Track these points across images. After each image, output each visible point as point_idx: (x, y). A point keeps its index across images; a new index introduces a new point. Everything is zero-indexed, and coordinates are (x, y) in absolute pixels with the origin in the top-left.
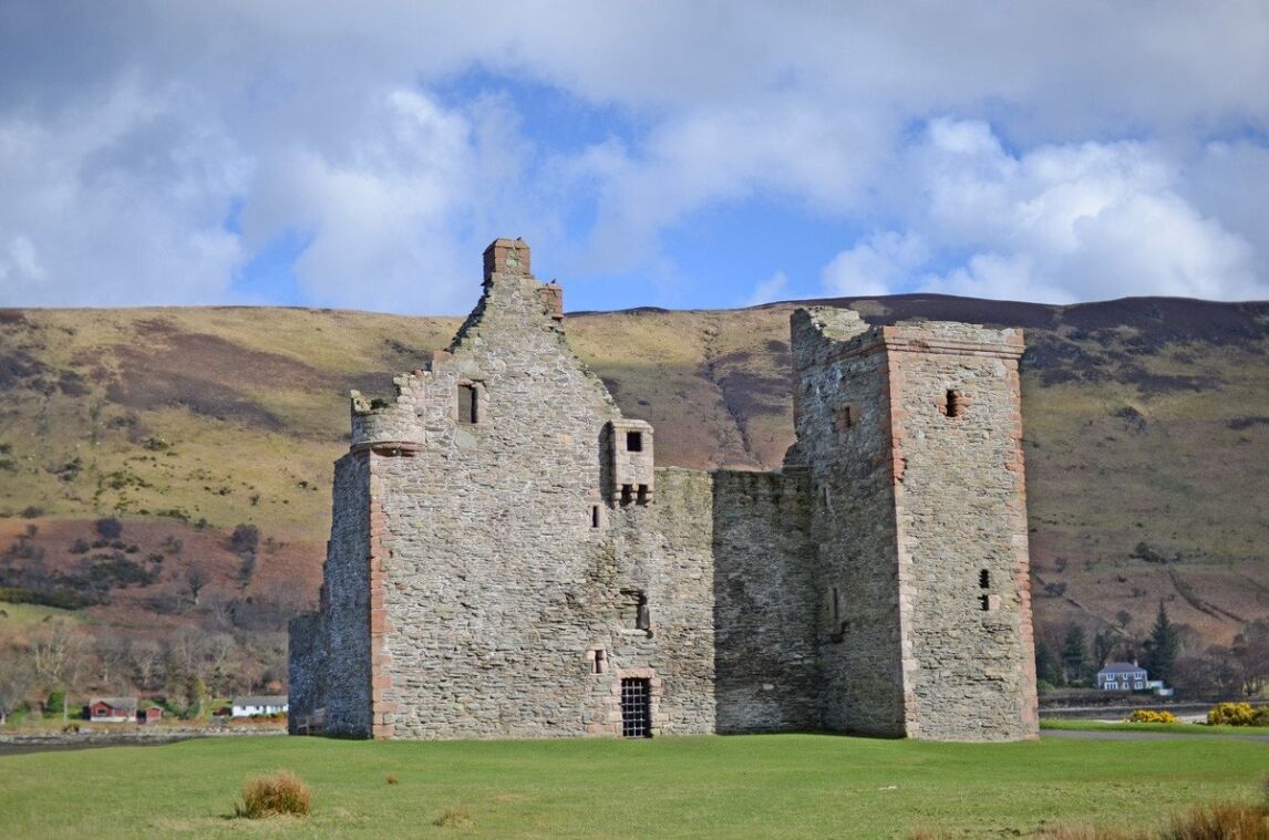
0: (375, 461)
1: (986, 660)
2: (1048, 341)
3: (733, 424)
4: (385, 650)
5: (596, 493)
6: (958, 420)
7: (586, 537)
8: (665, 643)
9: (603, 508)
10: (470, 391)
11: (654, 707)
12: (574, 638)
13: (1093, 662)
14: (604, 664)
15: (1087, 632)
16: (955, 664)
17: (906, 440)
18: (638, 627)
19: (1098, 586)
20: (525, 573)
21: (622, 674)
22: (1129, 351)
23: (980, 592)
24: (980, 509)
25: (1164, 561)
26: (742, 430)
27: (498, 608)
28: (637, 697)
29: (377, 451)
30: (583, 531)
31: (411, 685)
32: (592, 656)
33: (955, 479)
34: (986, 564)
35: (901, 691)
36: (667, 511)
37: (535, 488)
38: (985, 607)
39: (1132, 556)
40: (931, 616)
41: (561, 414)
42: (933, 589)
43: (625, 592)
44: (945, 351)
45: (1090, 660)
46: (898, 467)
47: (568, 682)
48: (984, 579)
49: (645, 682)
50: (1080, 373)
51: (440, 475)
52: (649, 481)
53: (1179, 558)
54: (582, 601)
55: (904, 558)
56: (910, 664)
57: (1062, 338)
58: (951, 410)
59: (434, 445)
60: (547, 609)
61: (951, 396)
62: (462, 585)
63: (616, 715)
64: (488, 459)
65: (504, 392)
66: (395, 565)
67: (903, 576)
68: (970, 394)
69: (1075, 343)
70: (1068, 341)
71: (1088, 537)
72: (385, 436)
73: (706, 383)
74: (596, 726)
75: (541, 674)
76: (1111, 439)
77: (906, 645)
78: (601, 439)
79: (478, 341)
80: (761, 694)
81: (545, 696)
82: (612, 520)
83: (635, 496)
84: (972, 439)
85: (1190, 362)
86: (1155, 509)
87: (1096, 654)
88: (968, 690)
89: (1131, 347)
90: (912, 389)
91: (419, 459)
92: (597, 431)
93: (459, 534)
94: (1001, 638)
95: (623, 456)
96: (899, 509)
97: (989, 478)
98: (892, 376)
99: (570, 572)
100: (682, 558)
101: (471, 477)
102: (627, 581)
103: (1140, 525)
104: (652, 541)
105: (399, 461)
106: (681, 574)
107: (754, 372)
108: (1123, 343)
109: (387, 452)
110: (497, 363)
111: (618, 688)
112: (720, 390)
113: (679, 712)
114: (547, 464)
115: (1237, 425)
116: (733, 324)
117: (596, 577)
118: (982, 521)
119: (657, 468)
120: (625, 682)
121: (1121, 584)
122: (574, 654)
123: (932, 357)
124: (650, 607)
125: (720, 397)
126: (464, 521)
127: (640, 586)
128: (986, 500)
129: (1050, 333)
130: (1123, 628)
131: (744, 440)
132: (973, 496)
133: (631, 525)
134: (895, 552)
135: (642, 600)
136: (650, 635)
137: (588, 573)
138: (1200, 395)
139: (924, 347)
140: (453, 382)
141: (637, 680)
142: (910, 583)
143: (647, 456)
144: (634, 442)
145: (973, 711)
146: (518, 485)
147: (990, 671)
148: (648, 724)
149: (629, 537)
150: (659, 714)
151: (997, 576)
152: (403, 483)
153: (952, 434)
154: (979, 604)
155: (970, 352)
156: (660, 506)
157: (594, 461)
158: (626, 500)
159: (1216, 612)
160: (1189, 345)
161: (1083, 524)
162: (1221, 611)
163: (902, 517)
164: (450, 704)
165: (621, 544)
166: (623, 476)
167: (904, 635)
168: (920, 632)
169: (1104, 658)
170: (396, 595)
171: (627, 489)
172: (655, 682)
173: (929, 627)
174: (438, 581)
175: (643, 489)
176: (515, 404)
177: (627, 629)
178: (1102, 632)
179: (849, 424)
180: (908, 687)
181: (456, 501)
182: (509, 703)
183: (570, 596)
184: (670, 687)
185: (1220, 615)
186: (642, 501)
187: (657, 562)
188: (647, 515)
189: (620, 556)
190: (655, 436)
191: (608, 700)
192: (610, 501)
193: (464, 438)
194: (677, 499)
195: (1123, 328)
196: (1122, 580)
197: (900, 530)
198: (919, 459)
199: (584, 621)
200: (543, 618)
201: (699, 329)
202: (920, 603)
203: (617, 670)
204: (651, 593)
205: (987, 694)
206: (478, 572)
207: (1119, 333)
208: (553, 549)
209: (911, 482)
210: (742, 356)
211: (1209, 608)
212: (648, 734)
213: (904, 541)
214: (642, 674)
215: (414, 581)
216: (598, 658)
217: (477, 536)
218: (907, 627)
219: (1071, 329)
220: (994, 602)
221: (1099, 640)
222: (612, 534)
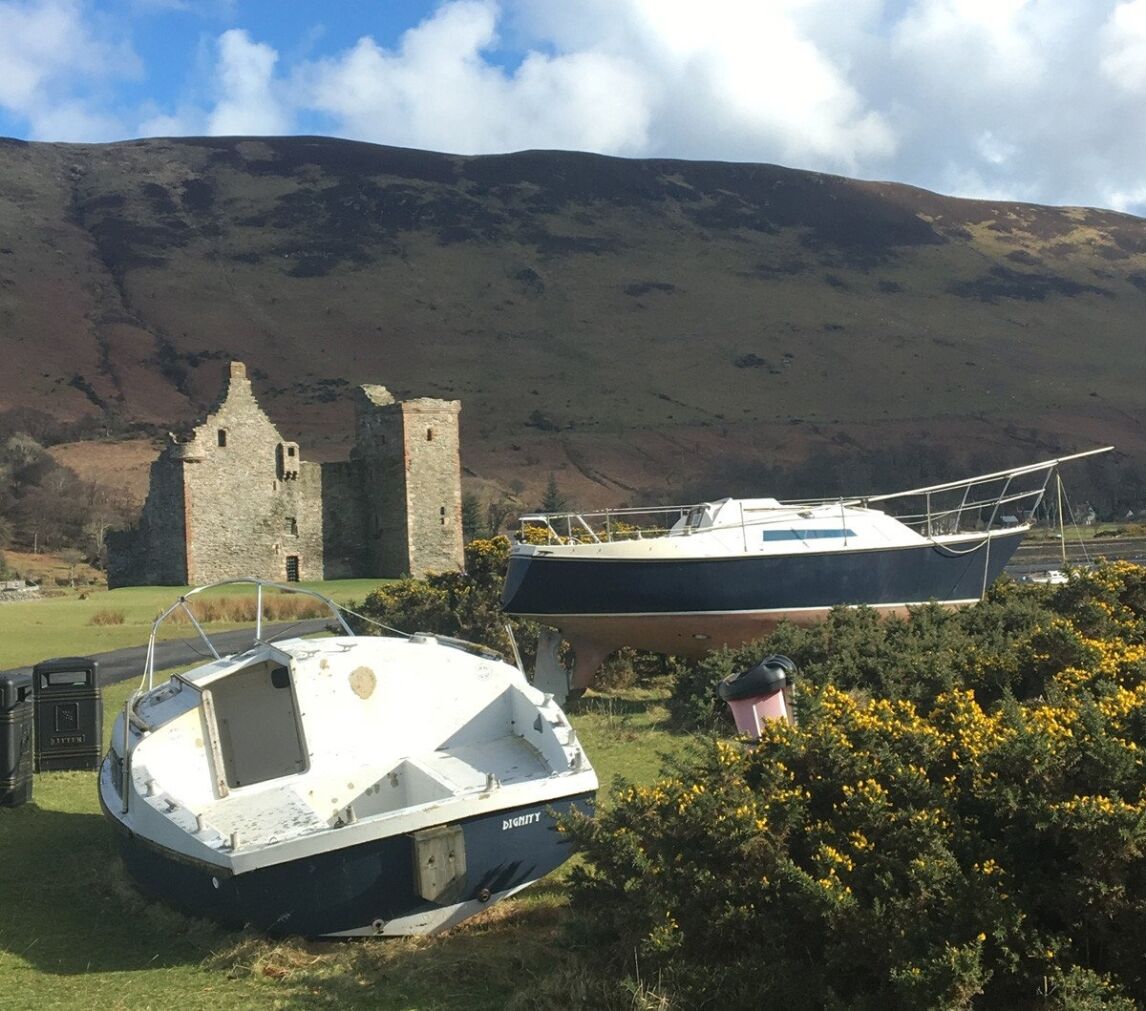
0: (186, 465)
1: (443, 546)
2: (447, 196)
3: (109, 277)
4: (192, 547)
5: (275, 475)
6: (432, 442)
7: (271, 495)
8: (303, 540)
9: (277, 481)
10: (222, 434)
11: (300, 569)
12: (267, 539)
13: (487, 530)
14: (279, 550)
15: (482, 501)
16: (430, 548)
17: (411, 452)
18: (292, 533)
19: (493, 454)
20: (247, 512)
21: (286, 554)
22: (530, 209)
23: (441, 517)
24: (442, 480)
25: (558, 430)
26: (119, 284)
27: (237, 528)
28: (293, 564)
29: (187, 462)
30: (270, 492)
31: (203, 562)
32: (274, 547)
33: (431, 468)
34: (443, 505)
35: (408, 559)
36: (304, 482)
37: (250, 474)
38: (443, 523)
39: (527, 425)
40: (421, 527)
41: (260, 441)
42: (421, 516)
43: (287, 519)
44: (427, 412)
45: (483, 528)
46: (407, 464)
47: (265, 559)
48: (443, 511)
49: (296, 558)
50: (478, 231)
51: (211, 470)
52: (298, 469)
53: (572, 426)
54: (270, 523)
55: (410, 503)
56: (412, 548)
57: (461, 192)
58: (429, 438)
59: (209, 457)
60: (256, 527)
61: (429, 431)
62: (221, 518)
63: (284, 573)
64: (230, 462)
65: (236, 432)
66: (195, 511)
67: (409, 511)
68: (438, 431)
69: (475, 199)
70: (469, 197)
71: (485, 404)
72: (190, 455)
73: (76, 229)
74: (276, 578)
75: (254, 555)
76: (509, 302)
77: (410, 540)
78: (276, 451)
79: (225, 410)
80: (343, 562)
81: (256, 564)
82: (281, 487)
83: (292, 476)
84: (438, 450)
85: (591, 223)
86: (552, 376)
87: (490, 522)
88: (435, 559)
89: (532, 205)
90: (414, 430)
91: (204, 464)
92: (275, 447)
93: (220, 496)
94: (449, 536)
95: (287, 459)
96: (408, 482)
97: (445, 467)
98: (405, 424)
99: (265, 511)
100: (311, 502)
101: (224, 471)
102: (288, 514)
103: (535, 393)
104: (298, 495)
105: (195, 465)
106: (310, 510)
107: (130, 219)
108: (524, 201)
109: (190, 461)
110: (234, 420)
111: (285, 561)
112: (93, 239)
113: (310, 570)
114: (255, 463)
115: (635, 290)
116: (104, 163)
117: (276, 513)
118: (442, 485)
119: (302, 462)
120: (288, 558)
121: (516, 452)
122: (267, 547)
123: (422, 415)
124: (298, 525)
125: (92, 247)
126: (222, 490)
127: (293, 516)
128: (444, 476)
129: (449, 187)
130: (516, 496)
131: (122, 295)
132: (438, 476)
133: (289, 489)
134: (406, 500)
135: (294, 521)
136: (298, 537)
137: (272, 511)
138: (600, 257)
139: (418, 411)
140: (215, 429)
141: (292, 557)
142: (412, 514)
143: (296, 459)
144: (291, 452)
145: (438, 567)
146: (244, 474)
147: (444, 550)
148: (297, 576)
149: (289, 494)
150: (302, 573)
151: (448, 509)
152: (197, 475)
153: (430, 448)
154: (440, 522)
155: (438, 412)
156: (301, 480)
157: (274, 461)
158: (288, 477)
159: (604, 480)
160: (590, 205)
161: (480, 391)
162: (610, 480)
163: (409, 485)
164: (217, 570)
165: (285, 497)
166: (287, 468)
167: (409, 536)
168: (416, 534)
169: (497, 526)
170: (195, 523)
171: (289, 473)
172: (300, 558)
173: (419, 533)
174: (213, 517)
175: (295, 473)
176: (242, 438)
177: (289, 535)
178: (496, 501)
179: (384, 442)
180: (411, 558)
181: (219, 481)
182: (241, 569)
183: (265, 521)
184: (306, 560)
185: (609, 484)
186: (294, 478)
187: (301, 504)
188: (295, 484)
189: (285, 503)
190: (300, 449)
191: (281, 566)
192: (280, 478)
193: (221, 453)
194: (308, 476)
195: (525, 184)
196: (516, 449)
197: (408, 491)
198: (416, 460)
199: (271, 531)
200: (254, 531)
201: (64, 167)
202: (416, 522)
203: (285, 553)
204: (299, 518)
205: (444, 560)
206: (228, 512)
207: (519, 190)
208: (258, 501)
209: (413, 471)
210: (117, 200)
211: (598, 476)
212: (297, 580)
213: (410, 496)
214: (294, 554)
215: (203, 517)
216: (277, 547)
217: (227, 497)
218: (410, 532)
219: (471, 184)
220: (447, 521)
221: (493, 508)
222: (282, 493)
